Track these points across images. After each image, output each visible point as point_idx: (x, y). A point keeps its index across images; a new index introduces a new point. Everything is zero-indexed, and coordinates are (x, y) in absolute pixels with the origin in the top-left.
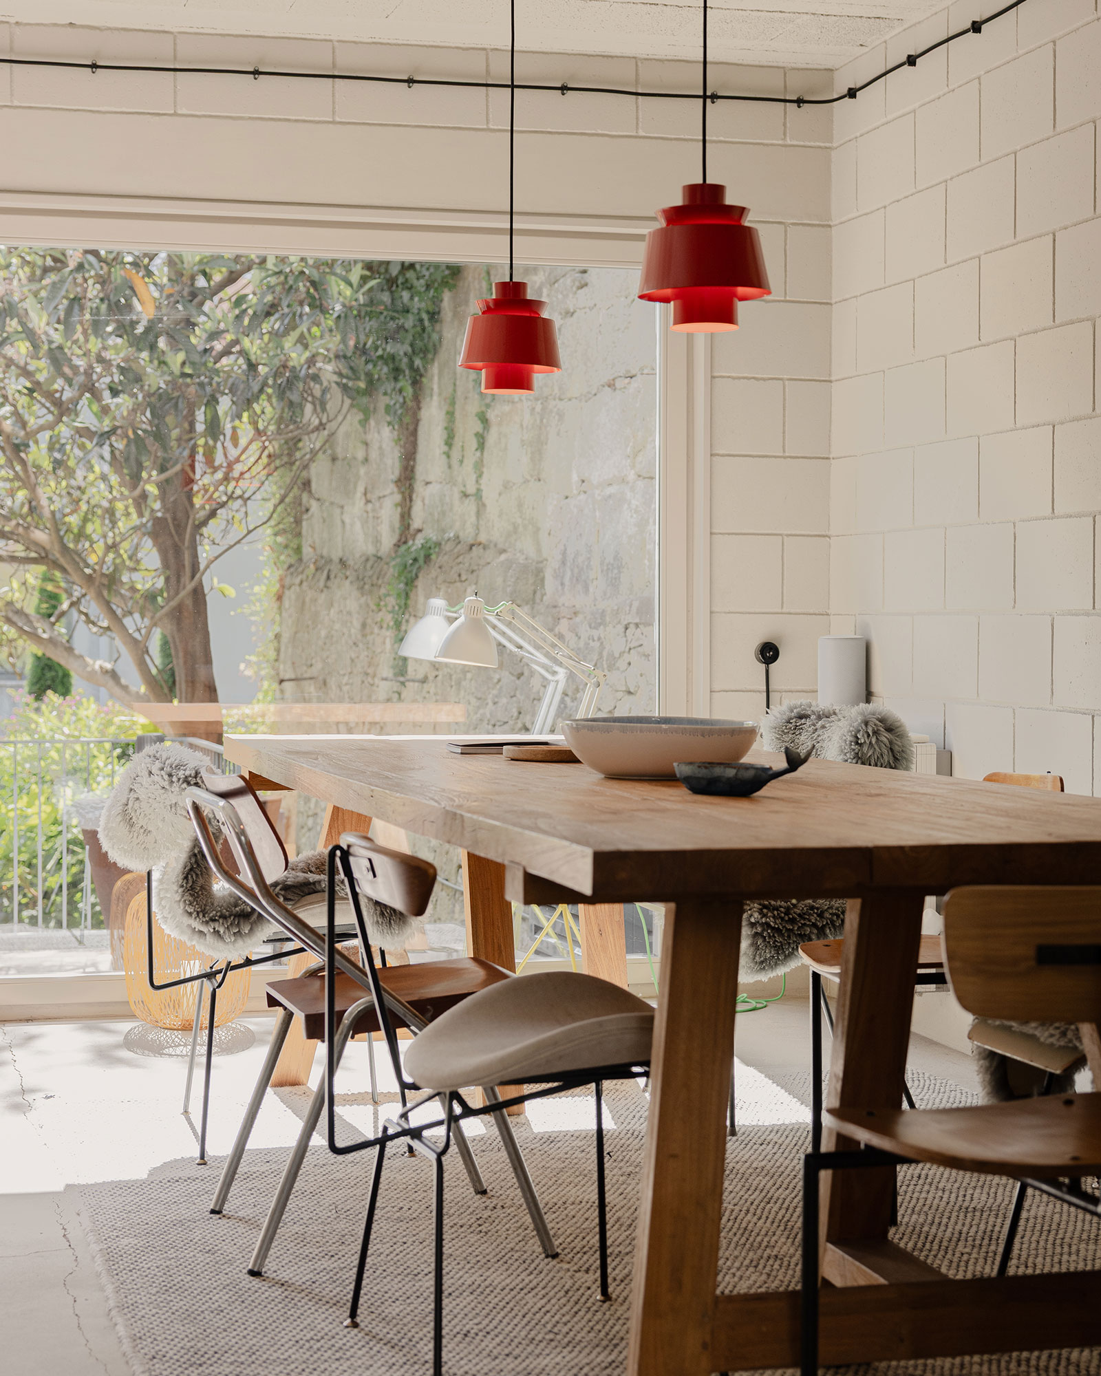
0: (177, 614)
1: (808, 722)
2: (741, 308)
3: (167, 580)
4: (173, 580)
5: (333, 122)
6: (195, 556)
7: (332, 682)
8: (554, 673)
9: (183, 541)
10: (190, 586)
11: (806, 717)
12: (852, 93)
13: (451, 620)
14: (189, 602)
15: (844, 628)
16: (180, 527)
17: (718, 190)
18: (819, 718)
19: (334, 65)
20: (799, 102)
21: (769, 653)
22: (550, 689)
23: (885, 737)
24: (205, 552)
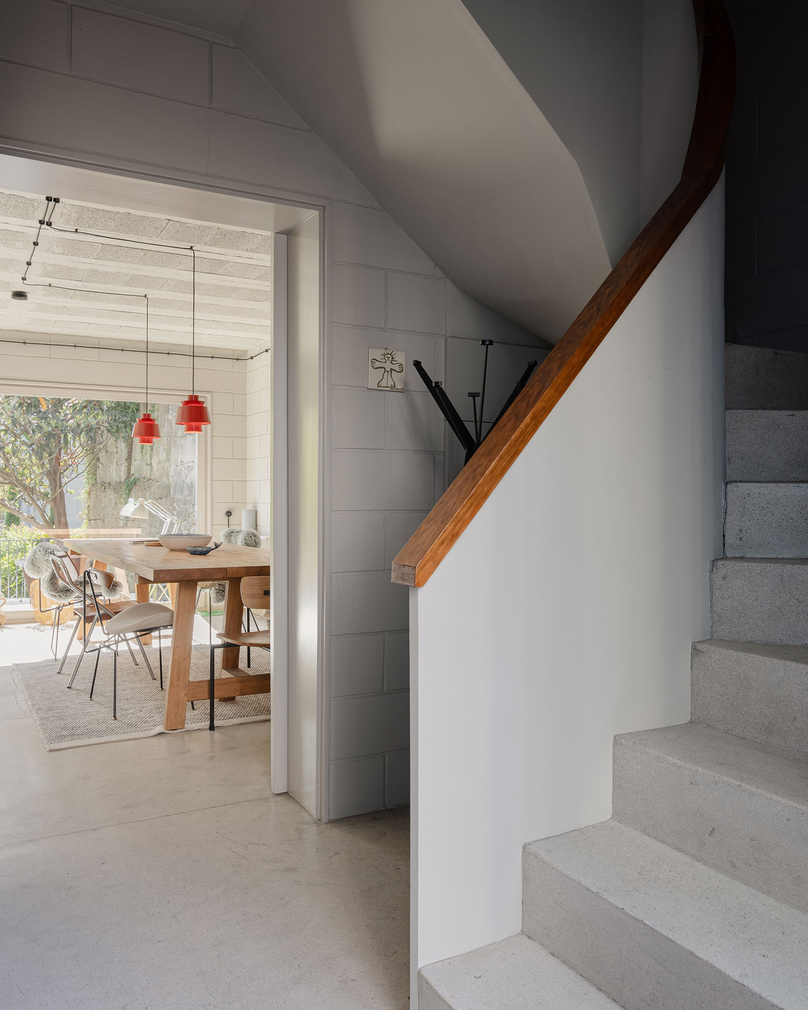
0: (54, 500)
1: (234, 534)
3: (51, 489)
4: (53, 489)
5: (99, 361)
6: (60, 482)
7: (106, 521)
8: (166, 519)
9: (56, 477)
10: (59, 491)
11: (233, 532)
12: (252, 358)
13: (135, 504)
14: (59, 496)
15: (250, 507)
16: (55, 473)
17: (196, 397)
18: (237, 533)
19: (99, 344)
20: (237, 359)
21: (229, 514)
22: (165, 524)
23: (253, 538)
24: (64, 480)
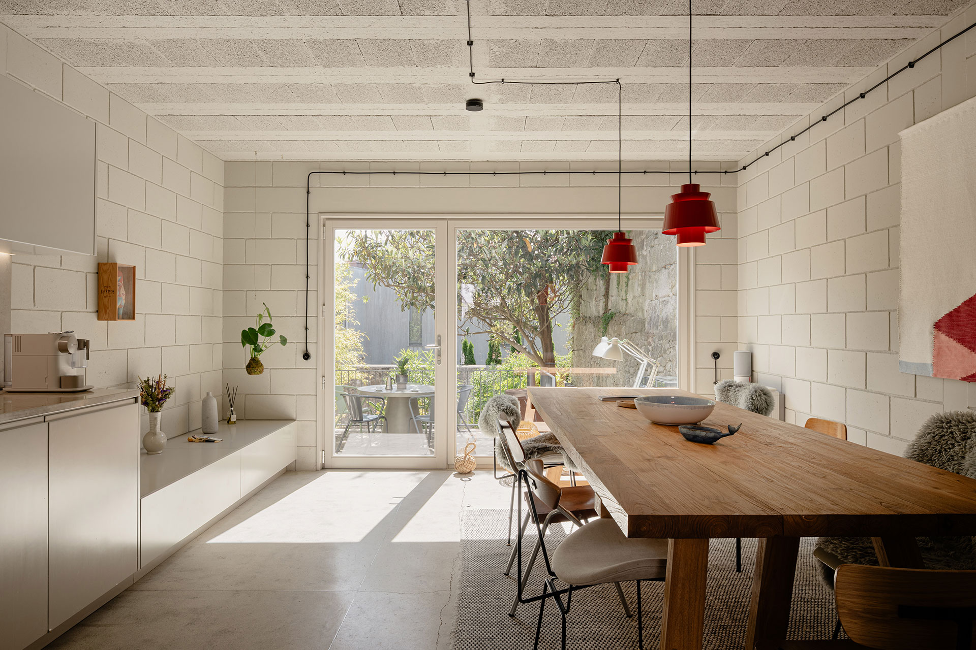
0: (542, 333)
1: (732, 388)
2: (707, 235)
3: (540, 323)
4: (542, 323)
5: (570, 187)
6: (548, 316)
7: (587, 351)
8: (643, 361)
9: (544, 312)
10: (546, 325)
11: (732, 386)
12: (744, 168)
13: (609, 344)
14: (546, 330)
15: (743, 348)
16: (543, 309)
17: (697, 186)
18: (737, 387)
19: (570, 168)
20: (726, 172)
21: (716, 355)
23: (763, 397)
24: (551, 316)
